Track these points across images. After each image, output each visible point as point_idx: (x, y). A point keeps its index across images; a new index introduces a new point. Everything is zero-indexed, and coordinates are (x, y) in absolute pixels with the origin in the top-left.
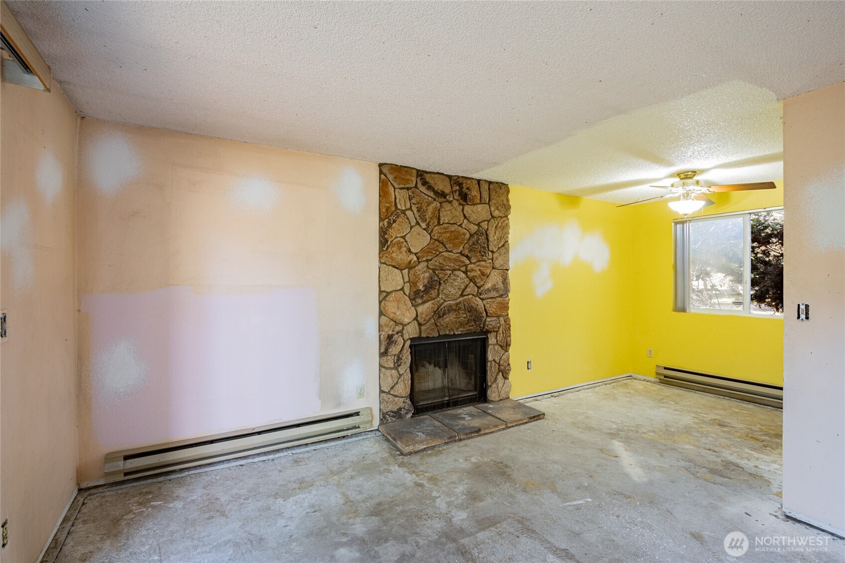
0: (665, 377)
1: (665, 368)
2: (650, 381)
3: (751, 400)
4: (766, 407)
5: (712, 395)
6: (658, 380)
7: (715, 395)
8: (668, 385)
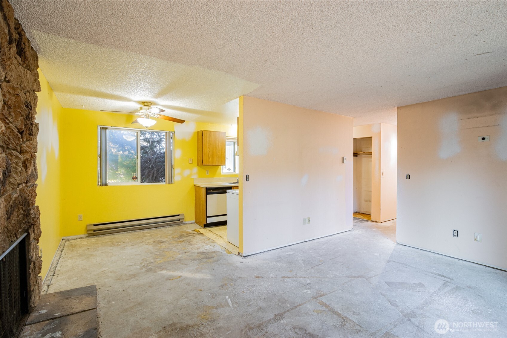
0: (94, 231)
1: (95, 225)
2: (82, 238)
3: (144, 228)
4: (151, 229)
5: (125, 232)
6: (87, 235)
7: (127, 232)
8: (96, 236)
